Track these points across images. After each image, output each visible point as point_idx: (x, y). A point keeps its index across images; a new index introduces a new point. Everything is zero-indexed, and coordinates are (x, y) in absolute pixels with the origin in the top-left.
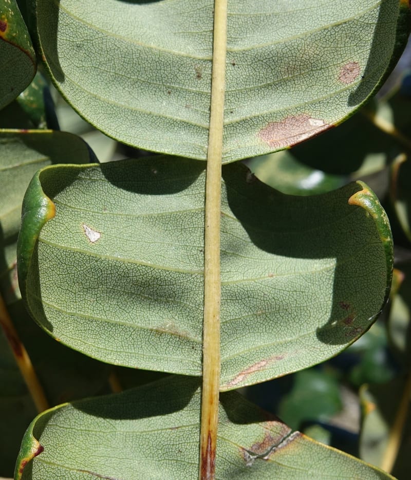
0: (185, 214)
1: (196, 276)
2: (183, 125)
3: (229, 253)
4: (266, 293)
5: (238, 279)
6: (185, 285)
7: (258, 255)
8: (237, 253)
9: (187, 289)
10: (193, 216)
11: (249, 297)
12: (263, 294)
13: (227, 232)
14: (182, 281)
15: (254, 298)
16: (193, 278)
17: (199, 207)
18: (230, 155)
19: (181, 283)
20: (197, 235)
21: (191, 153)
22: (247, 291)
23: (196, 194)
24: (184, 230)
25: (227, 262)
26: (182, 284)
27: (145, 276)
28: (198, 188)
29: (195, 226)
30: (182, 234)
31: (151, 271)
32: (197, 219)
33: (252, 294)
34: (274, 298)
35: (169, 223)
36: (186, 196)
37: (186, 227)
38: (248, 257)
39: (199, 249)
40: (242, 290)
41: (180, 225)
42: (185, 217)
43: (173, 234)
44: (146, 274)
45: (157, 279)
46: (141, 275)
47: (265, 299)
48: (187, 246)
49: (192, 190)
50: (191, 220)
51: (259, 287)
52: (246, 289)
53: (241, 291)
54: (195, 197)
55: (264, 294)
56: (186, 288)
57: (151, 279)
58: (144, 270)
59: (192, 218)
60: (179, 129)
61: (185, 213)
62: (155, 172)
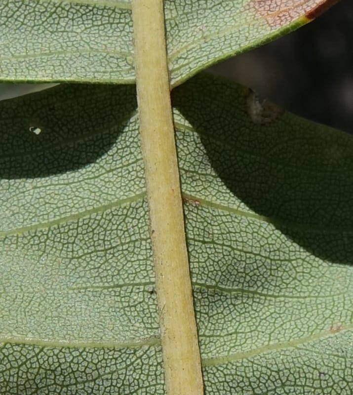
0: (107, 215)
1: (145, 353)
2: (78, 11)
3: (229, 291)
4: (324, 369)
5: (254, 347)
6: (122, 377)
7: (310, 289)
8: (251, 289)
9: (130, 385)
10: (126, 216)
11: (283, 385)
12: (316, 372)
13: (213, 242)
14: (114, 368)
15: (295, 385)
16: (140, 357)
17: (138, 193)
18: (186, 61)
19: (112, 373)
20: (141, 257)
21: (98, 72)
22: (278, 372)
23: (129, 165)
24: (112, 251)
25: (226, 312)
26: (115, 376)
27: (23, 368)
28: (133, 150)
29: (133, 238)
30: (107, 261)
31: (37, 355)
32: (135, 222)
33: (291, 378)
34: (344, 379)
35: (77, 242)
36: (111, 174)
37: (114, 245)
38: (284, 296)
39: (146, 289)
40: (264, 370)
41: (101, 242)
42: (110, 220)
43: (88, 263)
44: (25, 363)
45: (53, 371)
46: (12, 367)
47: (324, 384)
48: (121, 286)
49: (122, 157)
50: (123, 226)
51: (305, 359)
52: (275, 368)
53: (261, 373)
54: (129, 173)
55: (320, 373)
56: (126, 383)
57: (38, 373)
58: (18, 355)
59: (124, 220)
60: (71, 22)
61: (109, 211)
62: (38, 131)
